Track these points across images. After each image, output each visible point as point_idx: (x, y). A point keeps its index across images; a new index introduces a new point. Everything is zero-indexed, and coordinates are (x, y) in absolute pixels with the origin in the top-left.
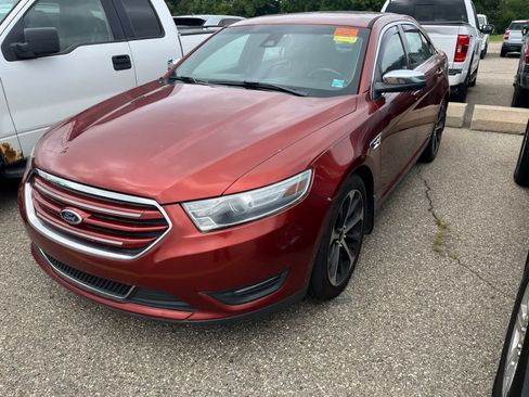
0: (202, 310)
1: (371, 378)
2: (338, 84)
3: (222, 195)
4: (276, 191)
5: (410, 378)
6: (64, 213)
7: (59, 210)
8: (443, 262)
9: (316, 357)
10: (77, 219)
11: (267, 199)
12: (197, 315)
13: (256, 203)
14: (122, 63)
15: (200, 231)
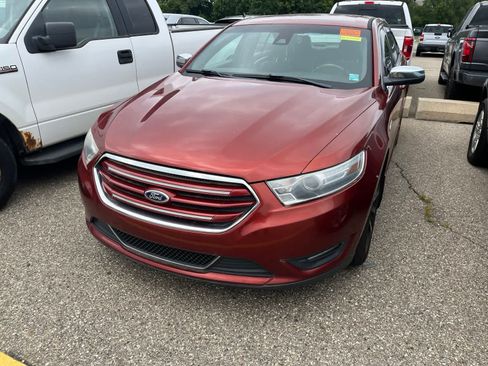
0: (280, 275)
1: (419, 328)
2: (354, 78)
3: (301, 174)
4: (341, 170)
5: (449, 325)
6: (149, 194)
7: (142, 191)
8: (439, 230)
9: (367, 314)
10: (164, 198)
11: (336, 177)
12: (275, 280)
13: (328, 180)
14: (125, 57)
15: (283, 205)
